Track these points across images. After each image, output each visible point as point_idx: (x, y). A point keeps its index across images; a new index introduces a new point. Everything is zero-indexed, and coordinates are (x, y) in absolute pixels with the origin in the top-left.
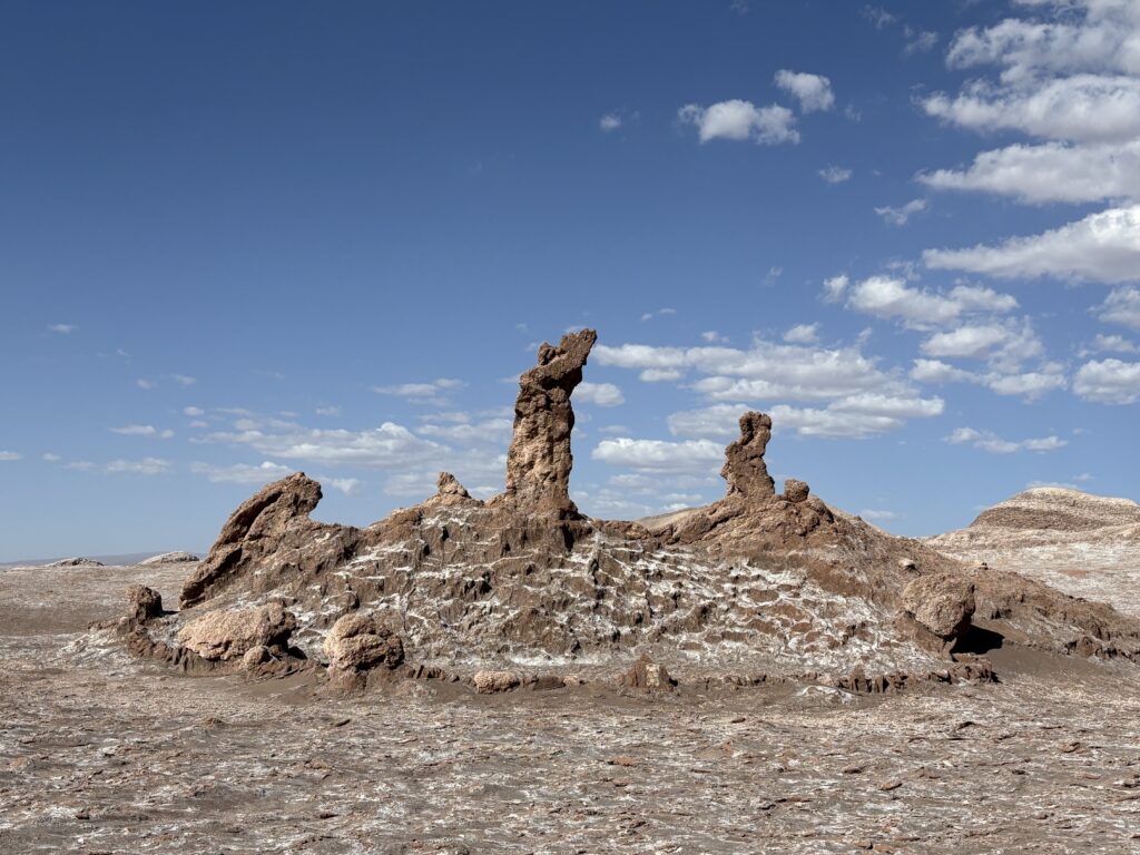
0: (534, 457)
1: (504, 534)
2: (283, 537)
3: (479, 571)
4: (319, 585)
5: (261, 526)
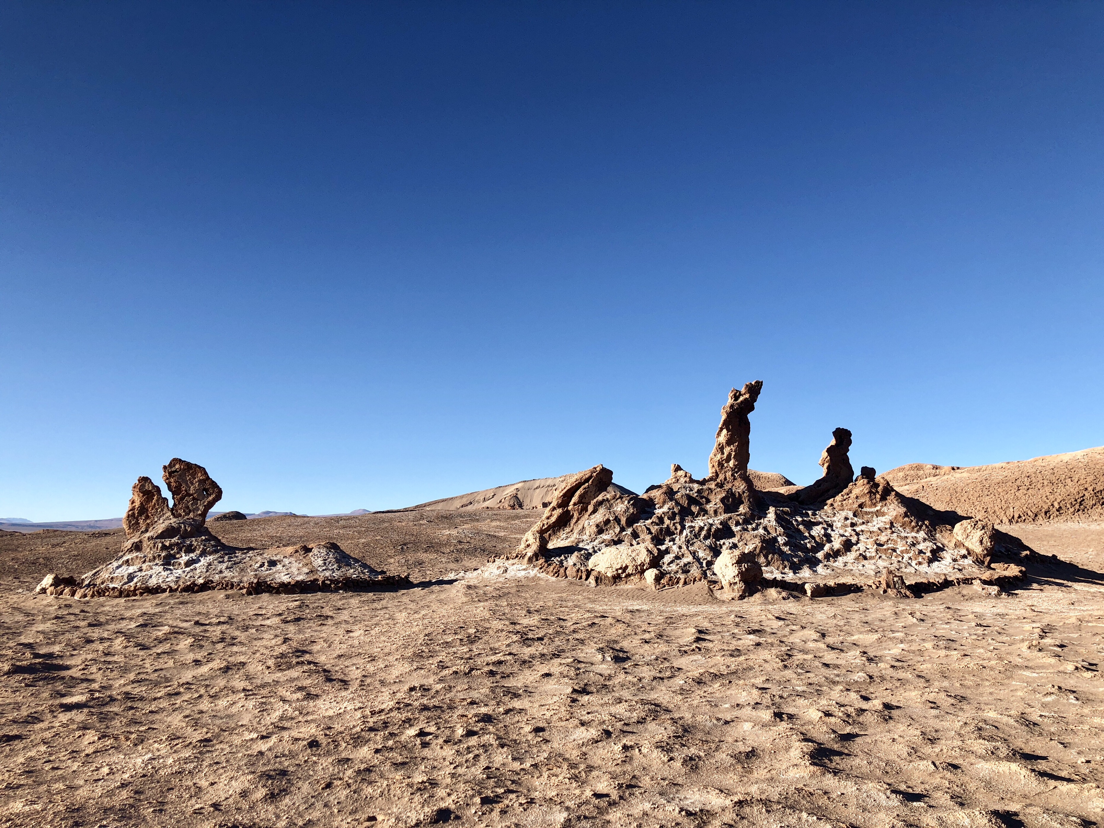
0: (729, 455)
1: (722, 500)
2: (600, 503)
3: (716, 522)
4: (629, 531)
5: (581, 497)
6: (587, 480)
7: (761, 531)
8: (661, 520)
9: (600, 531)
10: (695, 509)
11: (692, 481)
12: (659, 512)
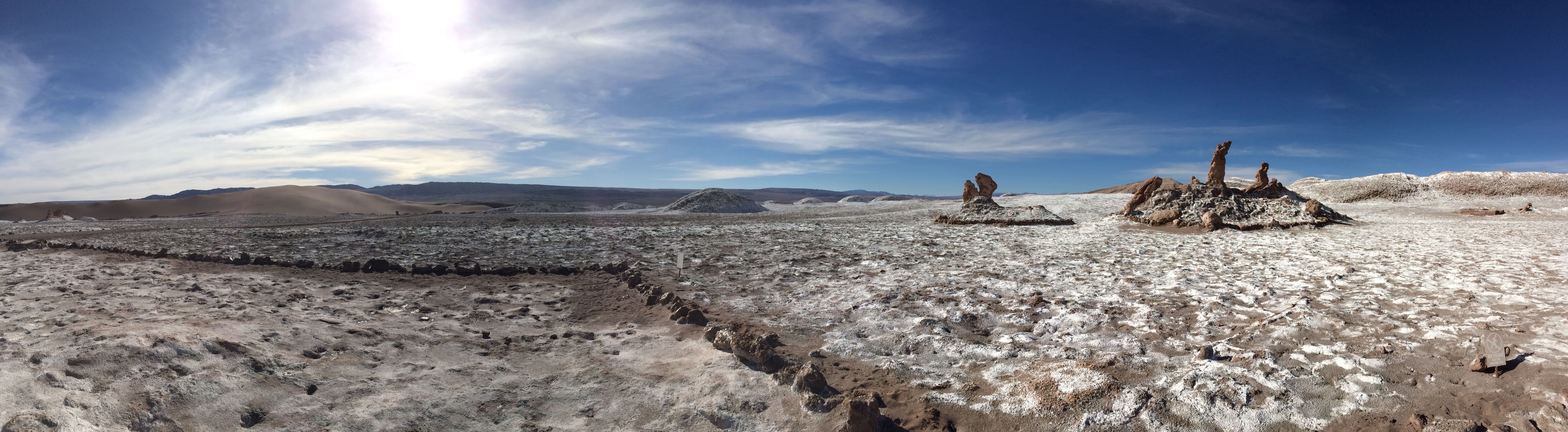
0: (1216, 172)
1: (1212, 192)
2: (1158, 192)
3: (1208, 200)
4: (1169, 204)
5: (1149, 189)
6: (1151, 183)
7: (1228, 204)
8: (1184, 199)
9: (1156, 204)
10: (1200, 195)
11: (1199, 183)
12: (1183, 196)
